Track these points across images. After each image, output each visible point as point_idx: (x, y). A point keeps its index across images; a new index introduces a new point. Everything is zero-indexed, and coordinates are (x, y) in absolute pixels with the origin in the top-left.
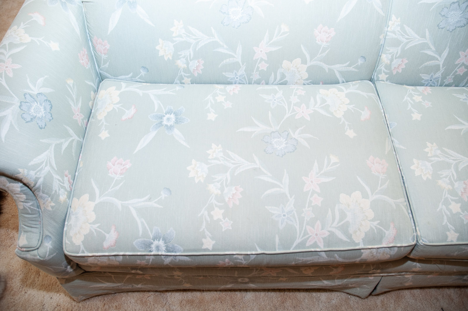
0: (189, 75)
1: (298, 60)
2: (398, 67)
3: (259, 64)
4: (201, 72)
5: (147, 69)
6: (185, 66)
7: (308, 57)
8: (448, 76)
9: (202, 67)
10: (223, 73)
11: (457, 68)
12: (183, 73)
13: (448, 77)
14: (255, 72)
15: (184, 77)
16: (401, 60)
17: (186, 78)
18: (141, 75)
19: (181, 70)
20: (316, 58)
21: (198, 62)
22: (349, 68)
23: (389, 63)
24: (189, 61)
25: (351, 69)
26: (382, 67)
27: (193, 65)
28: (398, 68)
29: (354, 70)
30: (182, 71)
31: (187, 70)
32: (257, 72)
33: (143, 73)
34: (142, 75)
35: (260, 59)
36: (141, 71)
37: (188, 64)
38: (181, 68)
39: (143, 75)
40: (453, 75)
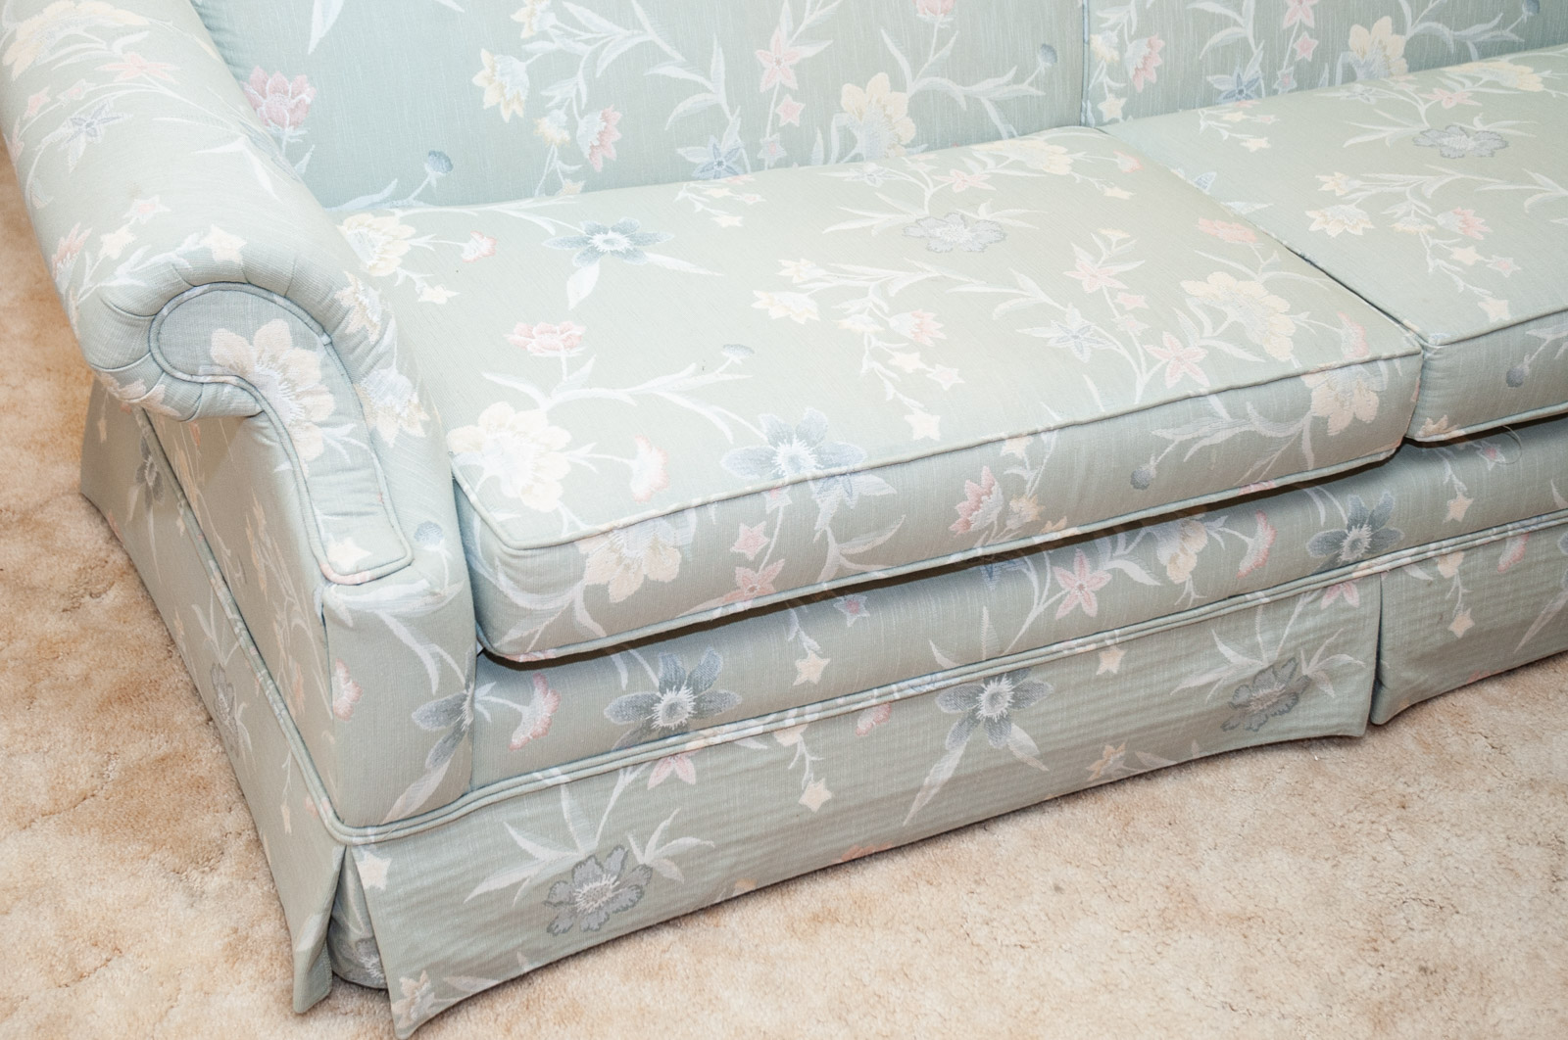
0: (577, 168)
1: (881, 79)
2: (1145, 64)
3: (776, 105)
4: (612, 154)
5: (448, 160)
6: (566, 136)
7: (904, 64)
8: (1280, 68)
9: (617, 136)
10: (680, 151)
11: (1292, 41)
12: (558, 165)
13: (1279, 73)
14: (768, 135)
15: (561, 178)
16: (1146, 40)
17: (568, 181)
18: (425, 183)
19: (554, 152)
20: (926, 65)
21: (605, 118)
22: (1020, 86)
23: (1117, 58)
24: (577, 116)
25: (1025, 88)
26: (1100, 78)
27: (590, 127)
28: (1144, 69)
29: (1033, 91)
30: (556, 154)
31: (570, 152)
32: (774, 136)
33: (433, 174)
34: (429, 183)
35: (778, 87)
36: (428, 168)
37: (572, 127)
38: (553, 146)
39: (434, 183)
40: (1290, 64)
